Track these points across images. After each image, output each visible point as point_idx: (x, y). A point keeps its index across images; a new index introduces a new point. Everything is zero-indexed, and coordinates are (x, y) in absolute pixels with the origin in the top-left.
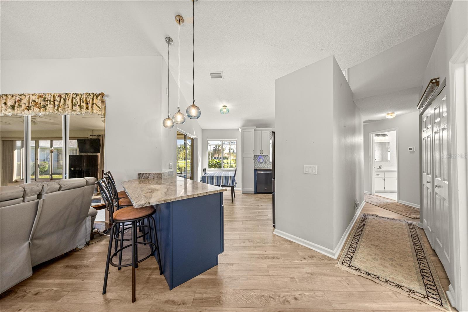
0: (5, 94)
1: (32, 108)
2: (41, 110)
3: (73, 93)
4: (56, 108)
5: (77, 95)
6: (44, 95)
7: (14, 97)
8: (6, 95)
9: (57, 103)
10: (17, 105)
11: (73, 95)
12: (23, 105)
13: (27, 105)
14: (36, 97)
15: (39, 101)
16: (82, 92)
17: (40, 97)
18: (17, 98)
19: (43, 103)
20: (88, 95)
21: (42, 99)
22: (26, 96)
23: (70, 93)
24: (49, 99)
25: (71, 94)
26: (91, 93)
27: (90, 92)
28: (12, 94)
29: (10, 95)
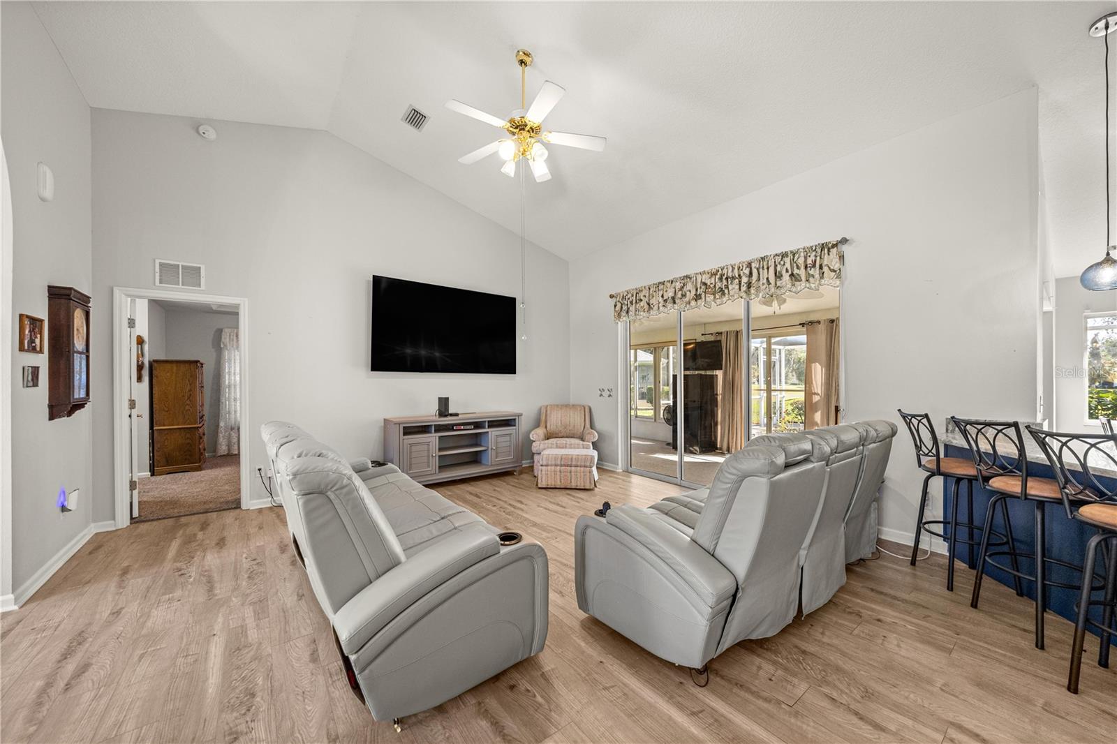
0: (662, 281)
1: (703, 296)
2: (717, 297)
3: (774, 253)
4: (744, 288)
5: (784, 255)
6: (720, 270)
7: (674, 283)
8: (663, 283)
9: (745, 280)
10: (679, 295)
11: (777, 257)
12: (688, 293)
13: (693, 292)
14: (708, 276)
15: (713, 281)
16: (794, 248)
17: (713, 274)
18: (678, 285)
19: (719, 285)
20: (807, 250)
21: (717, 277)
22: (690, 278)
23: (769, 254)
24: (730, 275)
25: (772, 256)
26: (817, 244)
27: (813, 243)
28: (671, 278)
29: (669, 281)
